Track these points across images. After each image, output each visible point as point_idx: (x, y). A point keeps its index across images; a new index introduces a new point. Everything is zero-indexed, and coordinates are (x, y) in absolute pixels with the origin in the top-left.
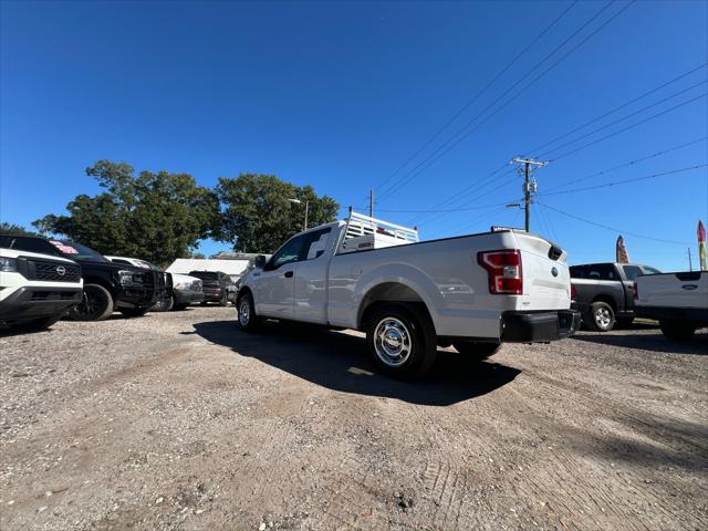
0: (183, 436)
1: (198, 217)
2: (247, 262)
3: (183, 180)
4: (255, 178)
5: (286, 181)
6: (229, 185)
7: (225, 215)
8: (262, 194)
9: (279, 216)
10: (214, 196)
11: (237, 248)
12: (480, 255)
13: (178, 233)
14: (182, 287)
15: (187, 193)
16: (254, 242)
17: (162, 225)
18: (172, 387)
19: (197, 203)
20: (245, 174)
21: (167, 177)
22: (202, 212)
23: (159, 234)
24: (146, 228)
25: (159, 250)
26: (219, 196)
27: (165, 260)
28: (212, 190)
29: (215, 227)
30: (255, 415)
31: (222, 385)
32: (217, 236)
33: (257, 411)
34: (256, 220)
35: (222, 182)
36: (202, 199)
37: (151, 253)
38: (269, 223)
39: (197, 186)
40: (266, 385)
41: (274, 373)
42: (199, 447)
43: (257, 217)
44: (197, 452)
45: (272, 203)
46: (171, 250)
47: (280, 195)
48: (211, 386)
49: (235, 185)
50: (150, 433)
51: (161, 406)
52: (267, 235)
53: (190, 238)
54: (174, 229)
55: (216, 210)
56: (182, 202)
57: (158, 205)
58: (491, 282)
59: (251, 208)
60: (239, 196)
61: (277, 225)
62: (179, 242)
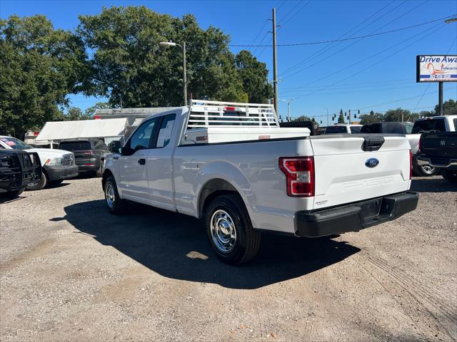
0: (41, 318)
1: (62, 69)
2: (125, 119)
3: (37, 24)
4: (122, 12)
5: (160, 13)
6: (94, 24)
7: (93, 62)
8: (133, 32)
9: (155, 58)
10: (77, 40)
11: (113, 103)
12: (281, 159)
13: (44, 90)
14: (52, 163)
15: (46, 39)
16: (131, 94)
17: (24, 82)
18: (37, 279)
19: (58, 50)
20: (108, 9)
21: (19, 22)
22: (66, 63)
23: (22, 93)
24: (7, 88)
25: (26, 112)
26: (83, 39)
27: (34, 123)
28: (74, 33)
29: (84, 79)
30: (95, 301)
31: (77, 275)
32: (88, 90)
33: (98, 297)
34: (130, 66)
35: (83, 21)
36: (63, 45)
37: (17, 117)
38: (145, 69)
39: (55, 30)
40: (113, 273)
41: (125, 261)
42: (51, 325)
43: (130, 62)
44: (49, 329)
45: (146, 42)
46: (39, 111)
47: (154, 32)
48: (68, 276)
49: (99, 24)
50: (19, 316)
51: (28, 296)
52: (144, 84)
53: (58, 95)
54: (38, 86)
55: (82, 57)
56: (41, 51)
57: (15, 59)
58: (288, 185)
59: (122, 52)
60: (106, 38)
61: (155, 70)
62: (46, 101)
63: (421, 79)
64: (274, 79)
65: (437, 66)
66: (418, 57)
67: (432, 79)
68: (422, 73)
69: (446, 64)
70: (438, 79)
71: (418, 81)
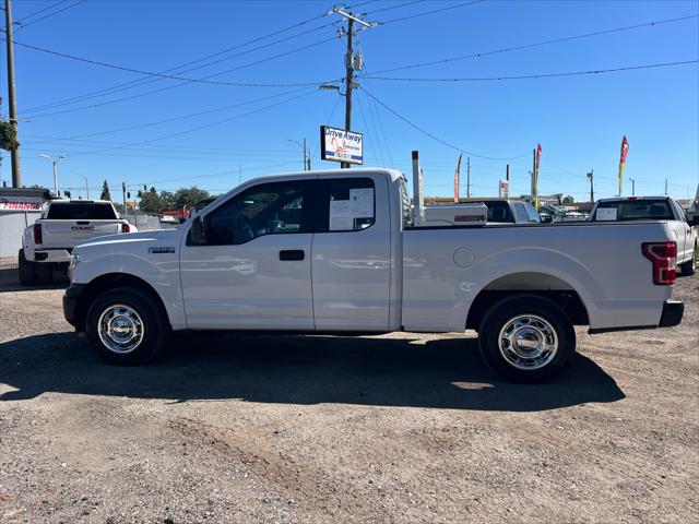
12: (644, 246)
58: (656, 273)
63: (327, 157)
64: (11, 116)
65: (339, 141)
66: (323, 129)
67: (336, 157)
68: (327, 149)
69: (348, 142)
70: (343, 159)
71: (323, 157)
